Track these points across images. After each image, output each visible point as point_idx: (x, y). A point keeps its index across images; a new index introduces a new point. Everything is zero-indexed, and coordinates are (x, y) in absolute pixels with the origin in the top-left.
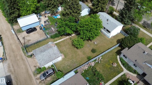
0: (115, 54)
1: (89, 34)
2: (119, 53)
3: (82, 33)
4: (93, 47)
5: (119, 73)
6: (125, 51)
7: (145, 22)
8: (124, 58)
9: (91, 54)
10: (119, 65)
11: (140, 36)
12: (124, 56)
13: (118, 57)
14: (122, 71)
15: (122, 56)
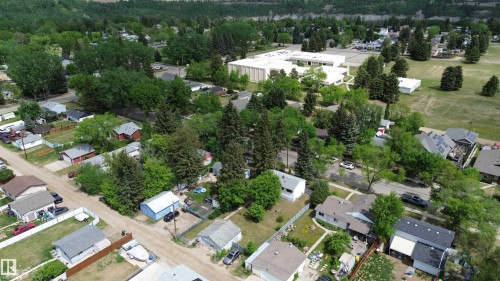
0: (308, 218)
1: (267, 196)
2: (313, 215)
3: (258, 197)
4: (276, 216)
5: (321, 235)
6: (319, 208)
7: (332, 175)
8: (320, 217)
9: (277, 225)
10: (317, 228)
11: (330, 191)
12: (320, 214)
13: (314, 219)
14: (324, 232)
15: (318, 216)
